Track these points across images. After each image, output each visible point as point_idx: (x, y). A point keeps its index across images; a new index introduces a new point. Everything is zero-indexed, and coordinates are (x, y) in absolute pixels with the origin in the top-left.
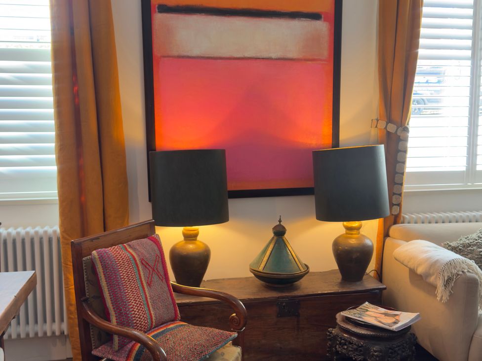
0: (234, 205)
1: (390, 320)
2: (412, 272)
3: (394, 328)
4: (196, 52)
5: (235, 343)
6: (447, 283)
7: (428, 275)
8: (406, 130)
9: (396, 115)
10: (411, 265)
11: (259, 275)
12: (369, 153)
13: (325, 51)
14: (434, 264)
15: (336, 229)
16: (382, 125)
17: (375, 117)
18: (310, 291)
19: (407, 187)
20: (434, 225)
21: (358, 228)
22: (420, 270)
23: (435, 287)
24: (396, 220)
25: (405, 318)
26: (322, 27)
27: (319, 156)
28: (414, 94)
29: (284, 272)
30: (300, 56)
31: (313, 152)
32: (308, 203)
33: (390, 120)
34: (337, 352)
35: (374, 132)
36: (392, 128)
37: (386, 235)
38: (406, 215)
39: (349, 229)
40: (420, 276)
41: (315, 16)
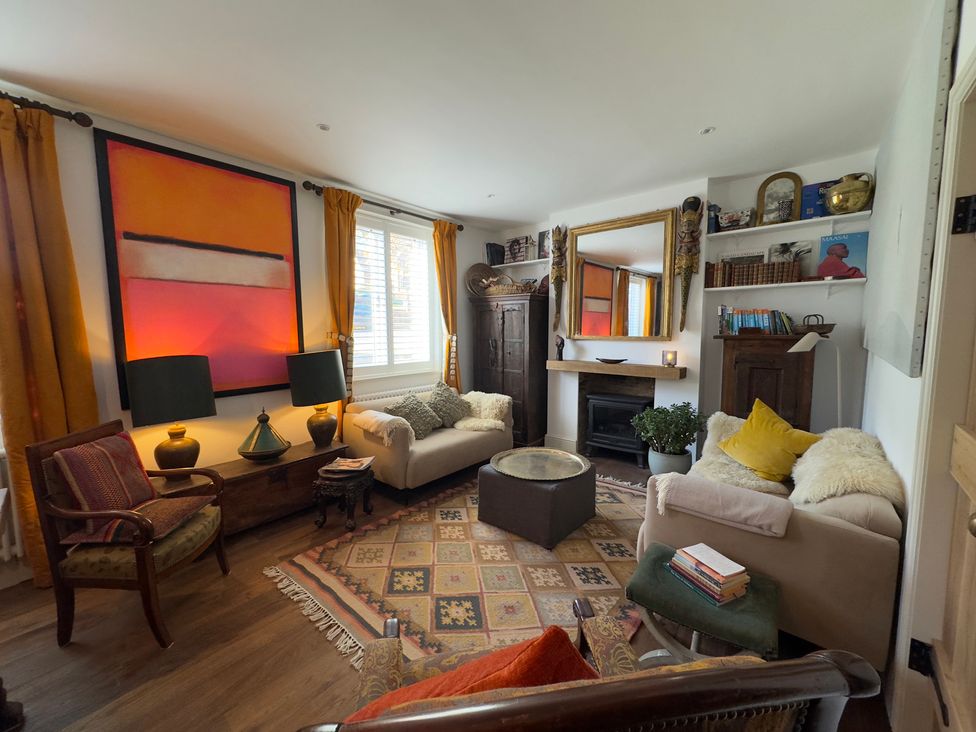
0: (219, 403)
1: (358, 464)
2: (366, 432)
3: (362, 468)
4: (169, 276)
5: (214, 503)
6: (389, 436)
7: (377, 432)
8: (351, 339)
9: (344, 330)
10: (366, 427)
11: (246, 456)
12: (331, 355)
13: (288, 283)
14: (380, 424)
15: (309, 411)
16: (335, 336)
17: (329, 331)
18: (292, 460)
19: (355, 378)
20: (385, 399)
21: (326, 409)
22: (372, 430)
23: (382, 438)
24: (350, 400)
25: (366, 461)
26: (285, 266)
27: (290, 359)
28: (357, 314)
29: (271, 449)
30: (269, 285)
31: (288, 357)
32: (287, 394)
33: (340, 333)
34: (322, 495)
35: (329, 341)
36: (342, 338)
37: (344, 411)
38: (355, 397)
39: (318, 410)
40: (373, 434)
41: (279, 257)
